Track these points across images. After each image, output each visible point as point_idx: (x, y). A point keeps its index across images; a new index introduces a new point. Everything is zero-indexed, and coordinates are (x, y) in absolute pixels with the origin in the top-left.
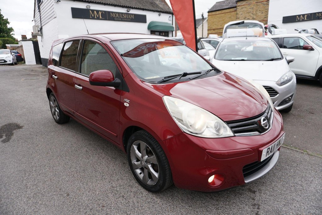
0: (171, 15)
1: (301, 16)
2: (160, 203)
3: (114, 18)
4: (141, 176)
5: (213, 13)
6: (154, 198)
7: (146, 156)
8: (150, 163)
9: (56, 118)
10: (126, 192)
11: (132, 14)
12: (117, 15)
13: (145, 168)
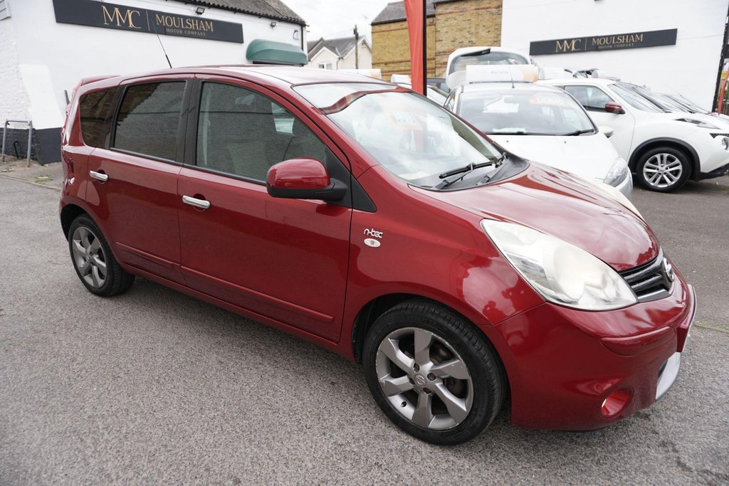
0: (298, 28)
1: (566, 42)
2: (473, 468)
3: (165, 27)
4: (408, 411)
5: (384, 27)
6: (451, 458)
7: (426, 362)
8: (440, 378)
9: (95, 282)
10: (379, 453)
11: (209, 21)
12: (173, 21)
13: (426, 390)
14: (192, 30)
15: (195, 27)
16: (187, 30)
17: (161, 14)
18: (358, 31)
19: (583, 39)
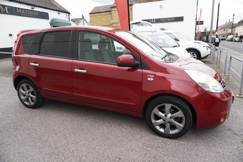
0: (67, 14)
1: (152, 20)
3: (20, 13)
4: (162, 130)
5: (94, 15)
7: (169, 114)
8: (173, 118)
11: (37, 11)
12: (23, 11)
13: (169, 122)
14: (30, 14)
15: (32, 13)
16: (28, 14)
17: (19, 8)
18: (84, 16)
19: (158, 19)
